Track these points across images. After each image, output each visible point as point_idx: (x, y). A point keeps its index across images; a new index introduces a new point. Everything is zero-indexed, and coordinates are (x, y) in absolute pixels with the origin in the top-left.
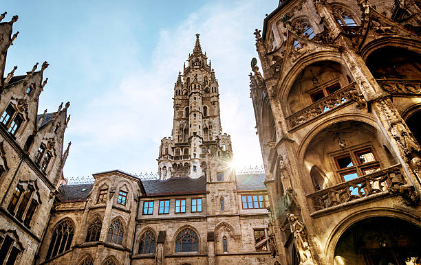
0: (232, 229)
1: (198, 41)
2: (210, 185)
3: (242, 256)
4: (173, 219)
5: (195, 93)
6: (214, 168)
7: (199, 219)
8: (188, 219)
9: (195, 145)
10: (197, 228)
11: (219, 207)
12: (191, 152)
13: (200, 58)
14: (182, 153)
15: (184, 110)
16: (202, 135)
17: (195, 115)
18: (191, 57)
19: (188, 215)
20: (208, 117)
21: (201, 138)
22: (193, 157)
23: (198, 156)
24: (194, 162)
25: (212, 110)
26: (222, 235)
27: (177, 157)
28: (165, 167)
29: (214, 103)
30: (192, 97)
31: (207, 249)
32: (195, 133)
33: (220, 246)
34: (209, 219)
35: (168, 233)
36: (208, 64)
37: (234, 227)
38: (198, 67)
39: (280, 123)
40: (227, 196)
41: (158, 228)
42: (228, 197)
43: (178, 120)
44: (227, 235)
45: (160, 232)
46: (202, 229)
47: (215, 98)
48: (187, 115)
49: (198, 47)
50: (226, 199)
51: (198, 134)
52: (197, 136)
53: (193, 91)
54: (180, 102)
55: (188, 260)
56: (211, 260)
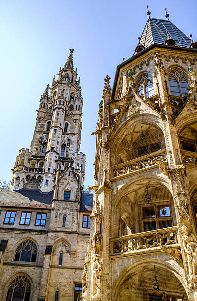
0: (70, 245)
1: (71, 55)
2: (56, 202)
3: (74, 270)
5: (59, 108)
7: (41, 232)
8: (31, 231)
9: (51, 159)
10: (38, 241)
11: (61, 224)
12: (46, 166)
13: (70, 74)
14: (37, 166)
15: (46, 124)
16: (59, 150)
17: (55, 130)
18: (62, 71)
19: (32, 227)
20: (68, 134)
21: (57, 153)
22: (46, 171)
24: (47, 176)
25: (72, 128)
26: (60, 249)
27: (32, 169)
28: (19, 177)
29: (75, 121)
30: (55, 112)
31: (43, 261)
32: (52, 148)
33: (56, 259)
34: (50, 234)
35: (9, 242)
36: (77, 80)
37: (71, 243)
38: (67, 82)
39: (106, 171)
40: (70, 214)
42: (71, 216)
43: (39, 132)
44: (64, 250)
45: (3, 241)
46: (41, 241)
47: (77, 117)
48: (48, 129)
49: (70, 61)
50: (68, 216)
51: (55, 149)
52: (54, 151)
53: (58, 106)
54: (43, 115)
55: (25, 269)
56: (45, 272)
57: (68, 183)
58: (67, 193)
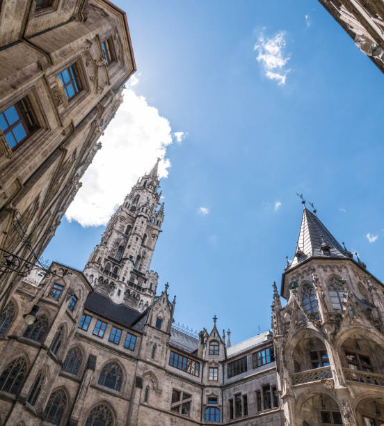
0: (157, 382)
1: (157, 164)
2: (149, 328)
3: (159, 412)
4: (107, 347)
5: (145, 217)
6: (156, 312)
7: (131, 357)
8: (120, 353)
9: (127, 268)
10: (126, 367)
11: (150, 354)
12: (121, 273)
13: (155, 183)
14: (111, 270)
15: (126, 226)
16: (135, 261)
17: (137, 239)
18: (147, 176)
19: (120, 348)
20: (145, 247)
21: (134, 264)
22: (121, 280)
23: (125, 282)
24: (120, 286)
25: (150, 242)
26: (147, 383)
28: (93, 276)
29: (154, 236)
30: (140, 219)
31: (129, 393)
32: (131, 257)
33: (142, 394)
34: (140, 363)
35: (98, 360)
37: (159, 380)
38: (152, 191)
40: (160, 345)
41: (90, 349)
42: (161, 348)
43: (118, 232)
44: (150, 386)
45: (91, 356)
46: (131, 370)
47: (156, 233)
48: (128, 233)
50: (158, 348)
51: (133, 259)
52: (132, 261)
53: (143, 214)
54: (126, 215)
55: (110, 398)
56: (135, 408)
57: (162, 311)
58: (159, 321)
